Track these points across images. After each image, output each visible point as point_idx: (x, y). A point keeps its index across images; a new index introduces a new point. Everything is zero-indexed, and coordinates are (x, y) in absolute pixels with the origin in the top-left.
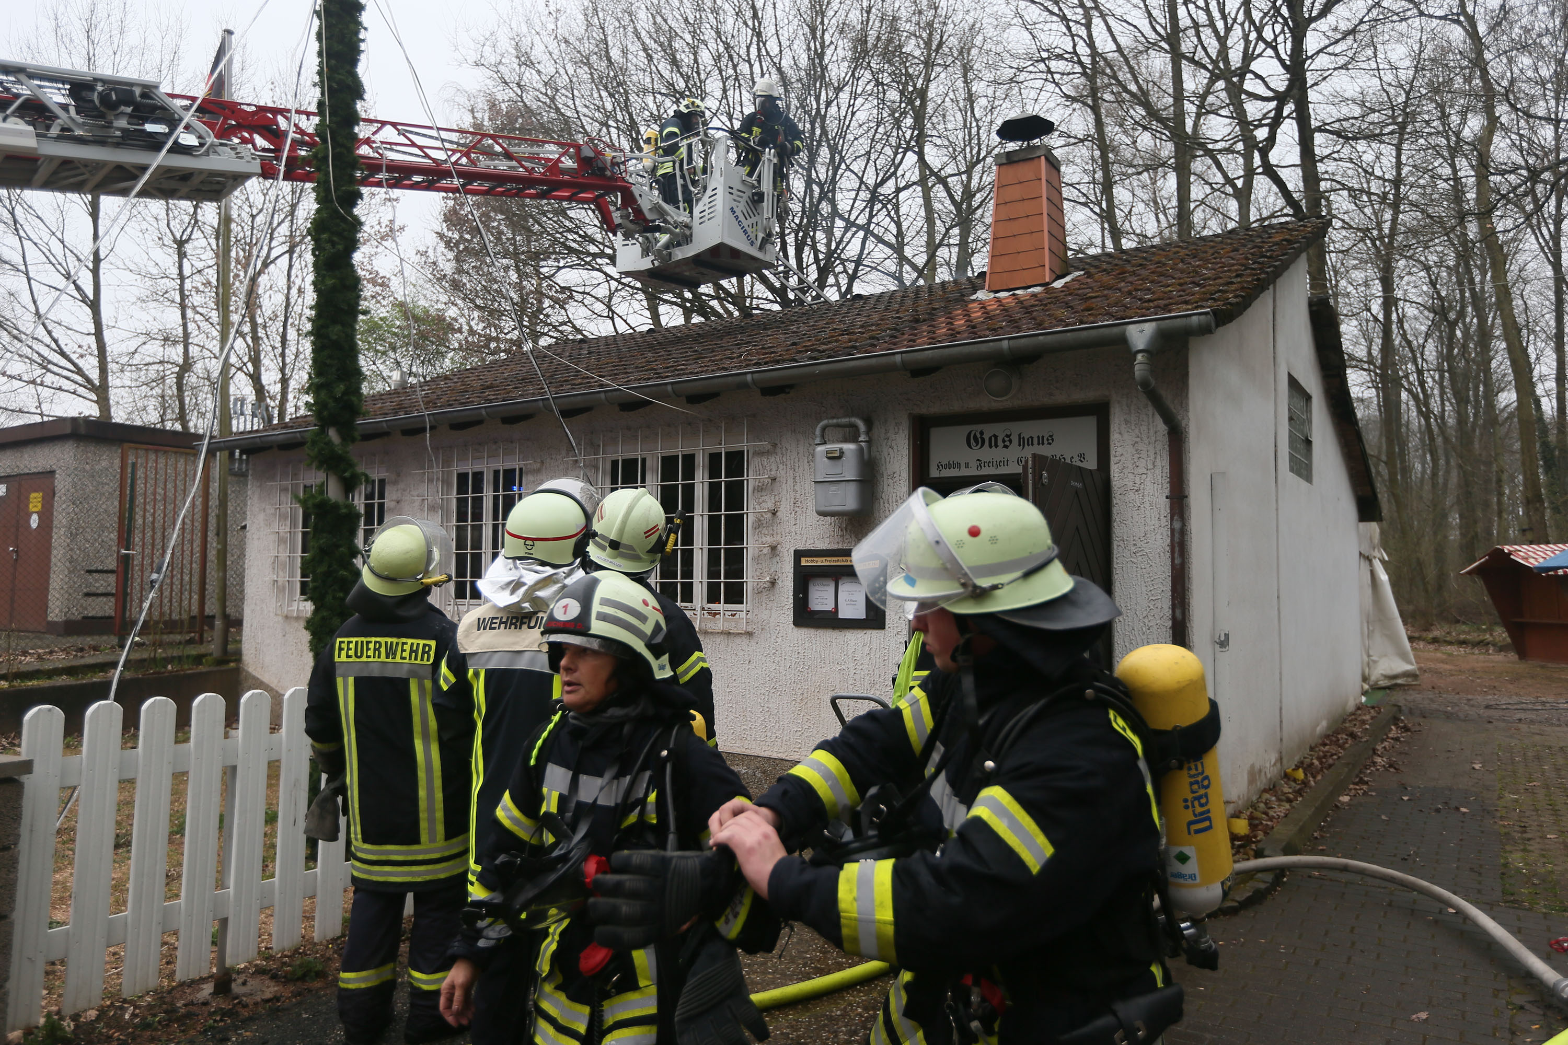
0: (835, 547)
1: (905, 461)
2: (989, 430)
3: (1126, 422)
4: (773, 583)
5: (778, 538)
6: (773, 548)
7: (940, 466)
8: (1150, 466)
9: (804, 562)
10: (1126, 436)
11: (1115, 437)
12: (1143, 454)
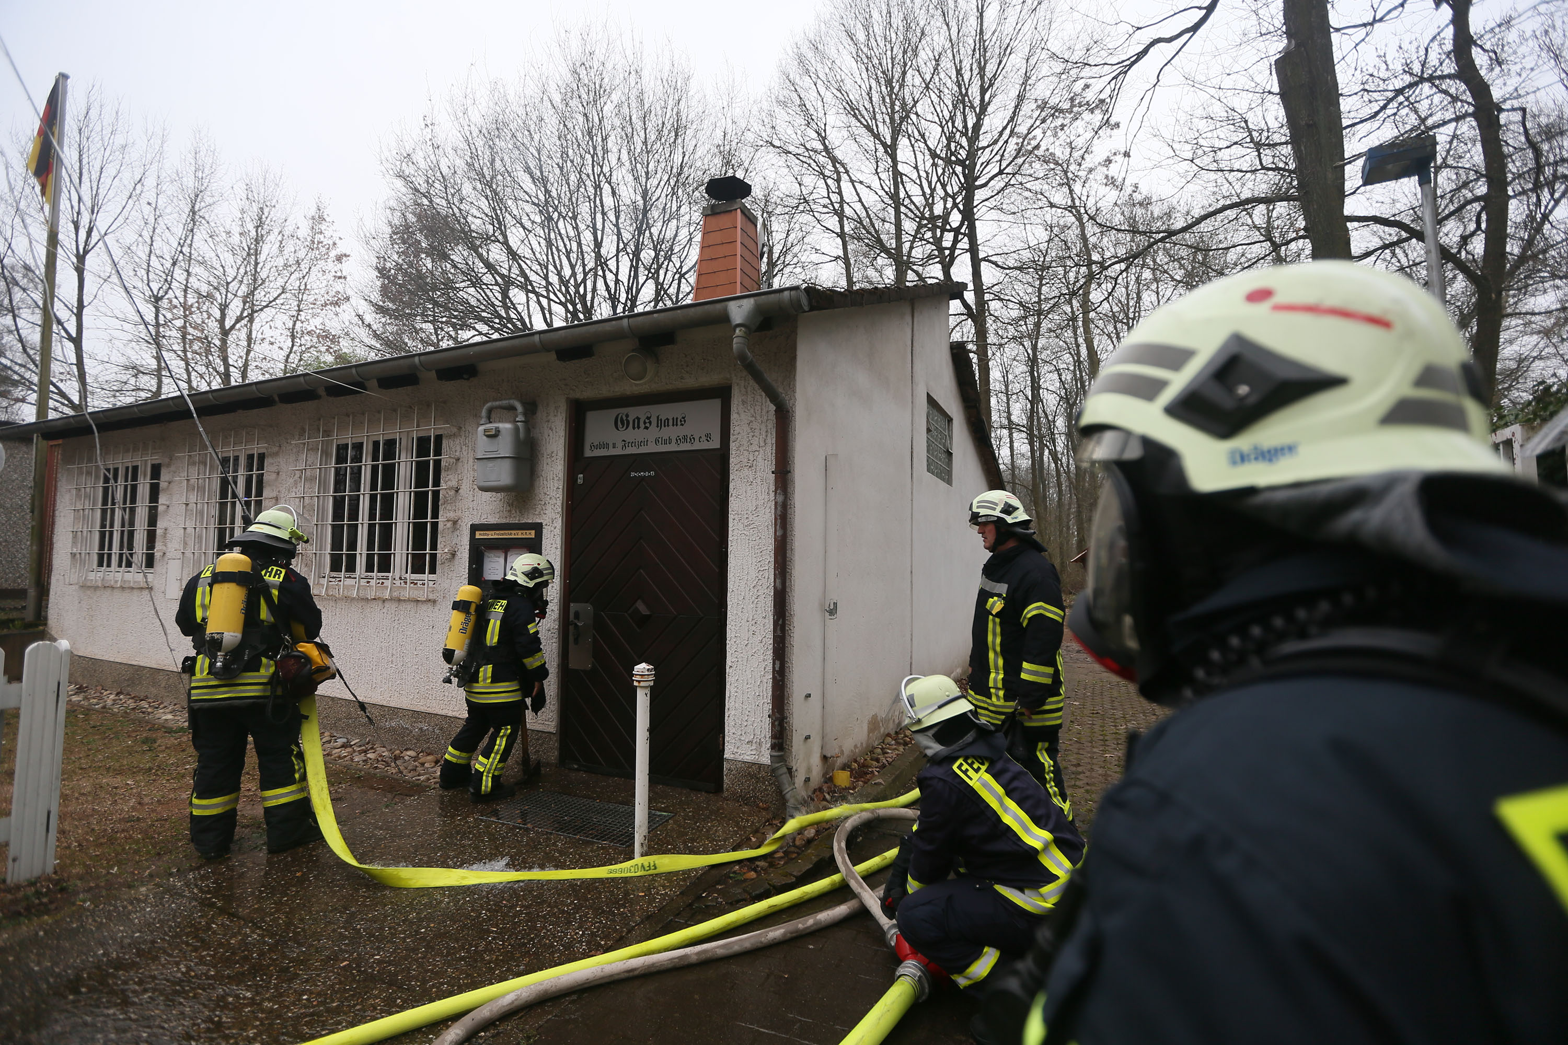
0: (504, 521)
1: (562, 441)
2: (634, 412)
3: (744, 402)
4: (454, 554)
5: (459, 513)
6: (455, 522)
7: (592, 447)
8: (762, 444)
9: (478, 535)
10: (743, 416)
11: (734, 416)
12: (757, 433)
